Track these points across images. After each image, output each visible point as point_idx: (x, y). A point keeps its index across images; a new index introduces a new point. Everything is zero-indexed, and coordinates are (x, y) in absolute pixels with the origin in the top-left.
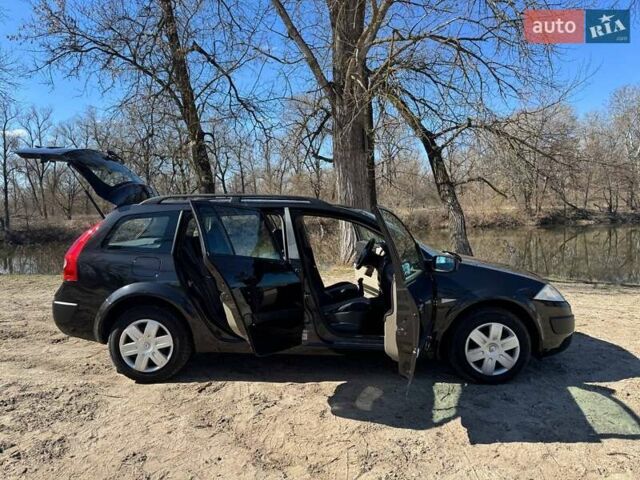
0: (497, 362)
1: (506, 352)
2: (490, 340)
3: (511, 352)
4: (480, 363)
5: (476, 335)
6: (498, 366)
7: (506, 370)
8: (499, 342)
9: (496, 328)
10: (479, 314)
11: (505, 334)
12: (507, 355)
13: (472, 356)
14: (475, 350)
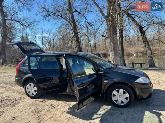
0: (122, 101)
1: (125, 98)
2: (119, 94)
3: (127, 98)
4: (116, 101)
5: (115, 92)
6: (122, 102)
7: (125, 104)
8: (122, 95)
9: (121, 91)
10: (116, 86)
11: (124, 93)
12: (125, 99)
13: (114, 99)
14: (115, 97)
